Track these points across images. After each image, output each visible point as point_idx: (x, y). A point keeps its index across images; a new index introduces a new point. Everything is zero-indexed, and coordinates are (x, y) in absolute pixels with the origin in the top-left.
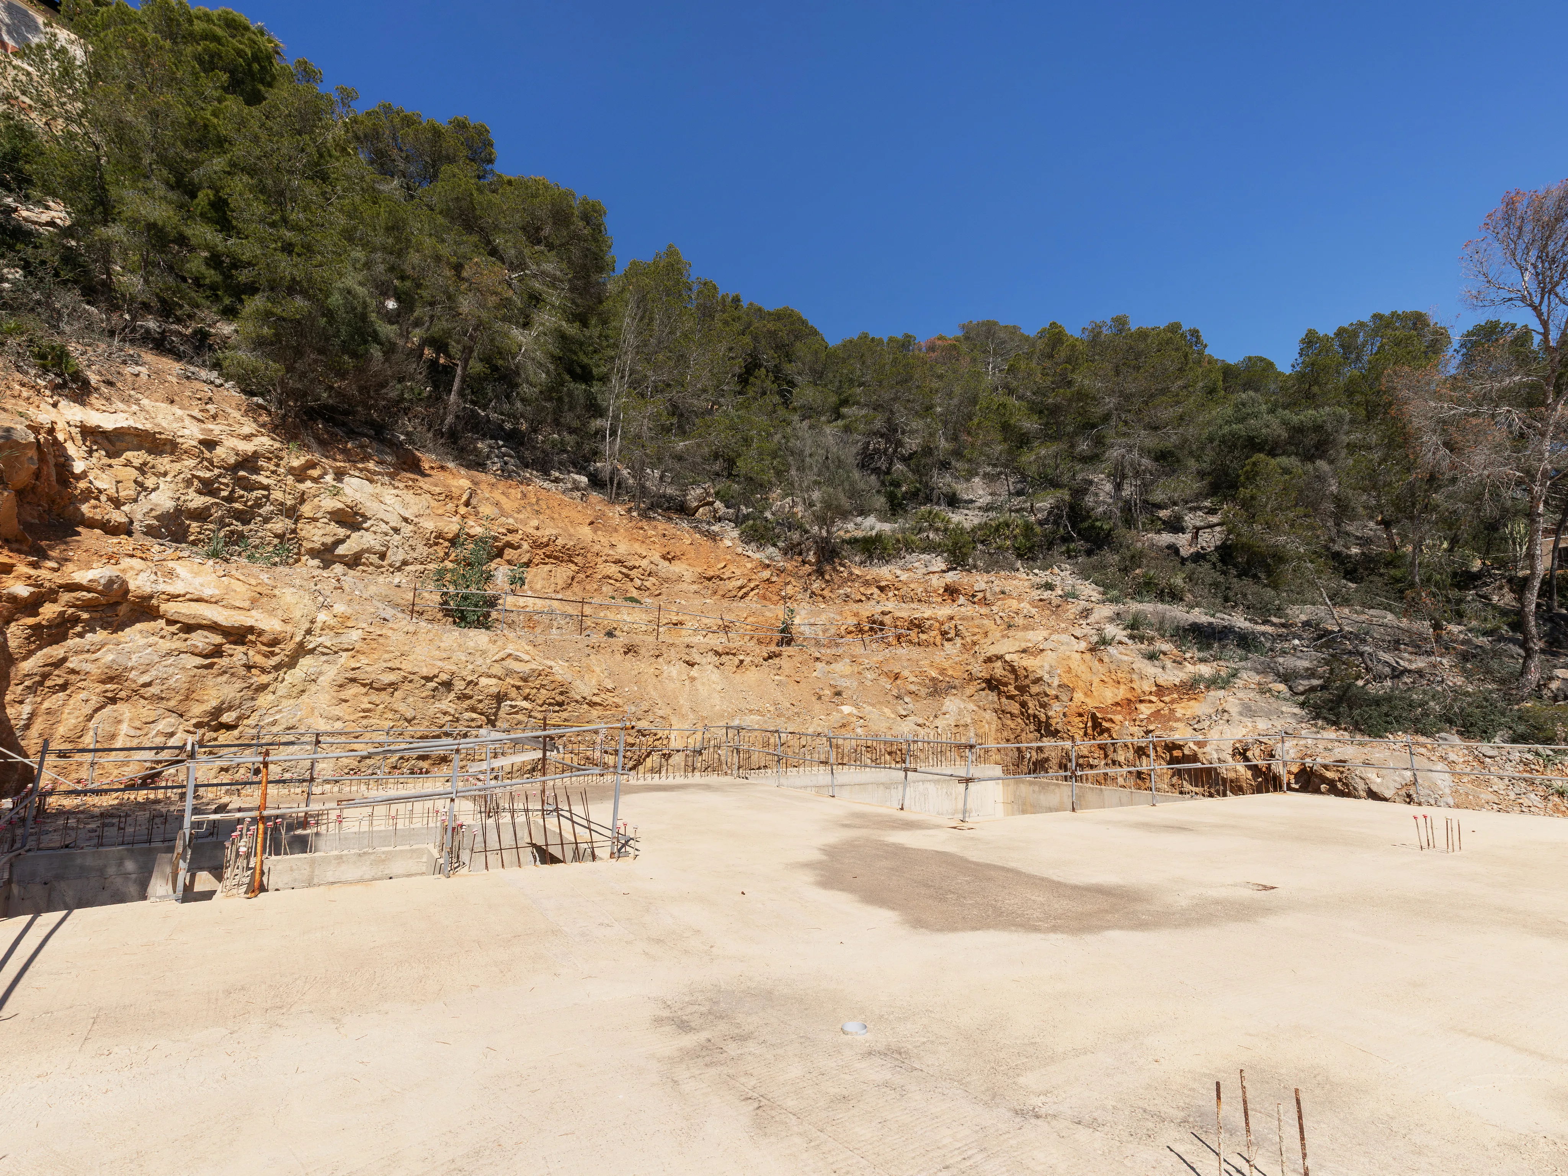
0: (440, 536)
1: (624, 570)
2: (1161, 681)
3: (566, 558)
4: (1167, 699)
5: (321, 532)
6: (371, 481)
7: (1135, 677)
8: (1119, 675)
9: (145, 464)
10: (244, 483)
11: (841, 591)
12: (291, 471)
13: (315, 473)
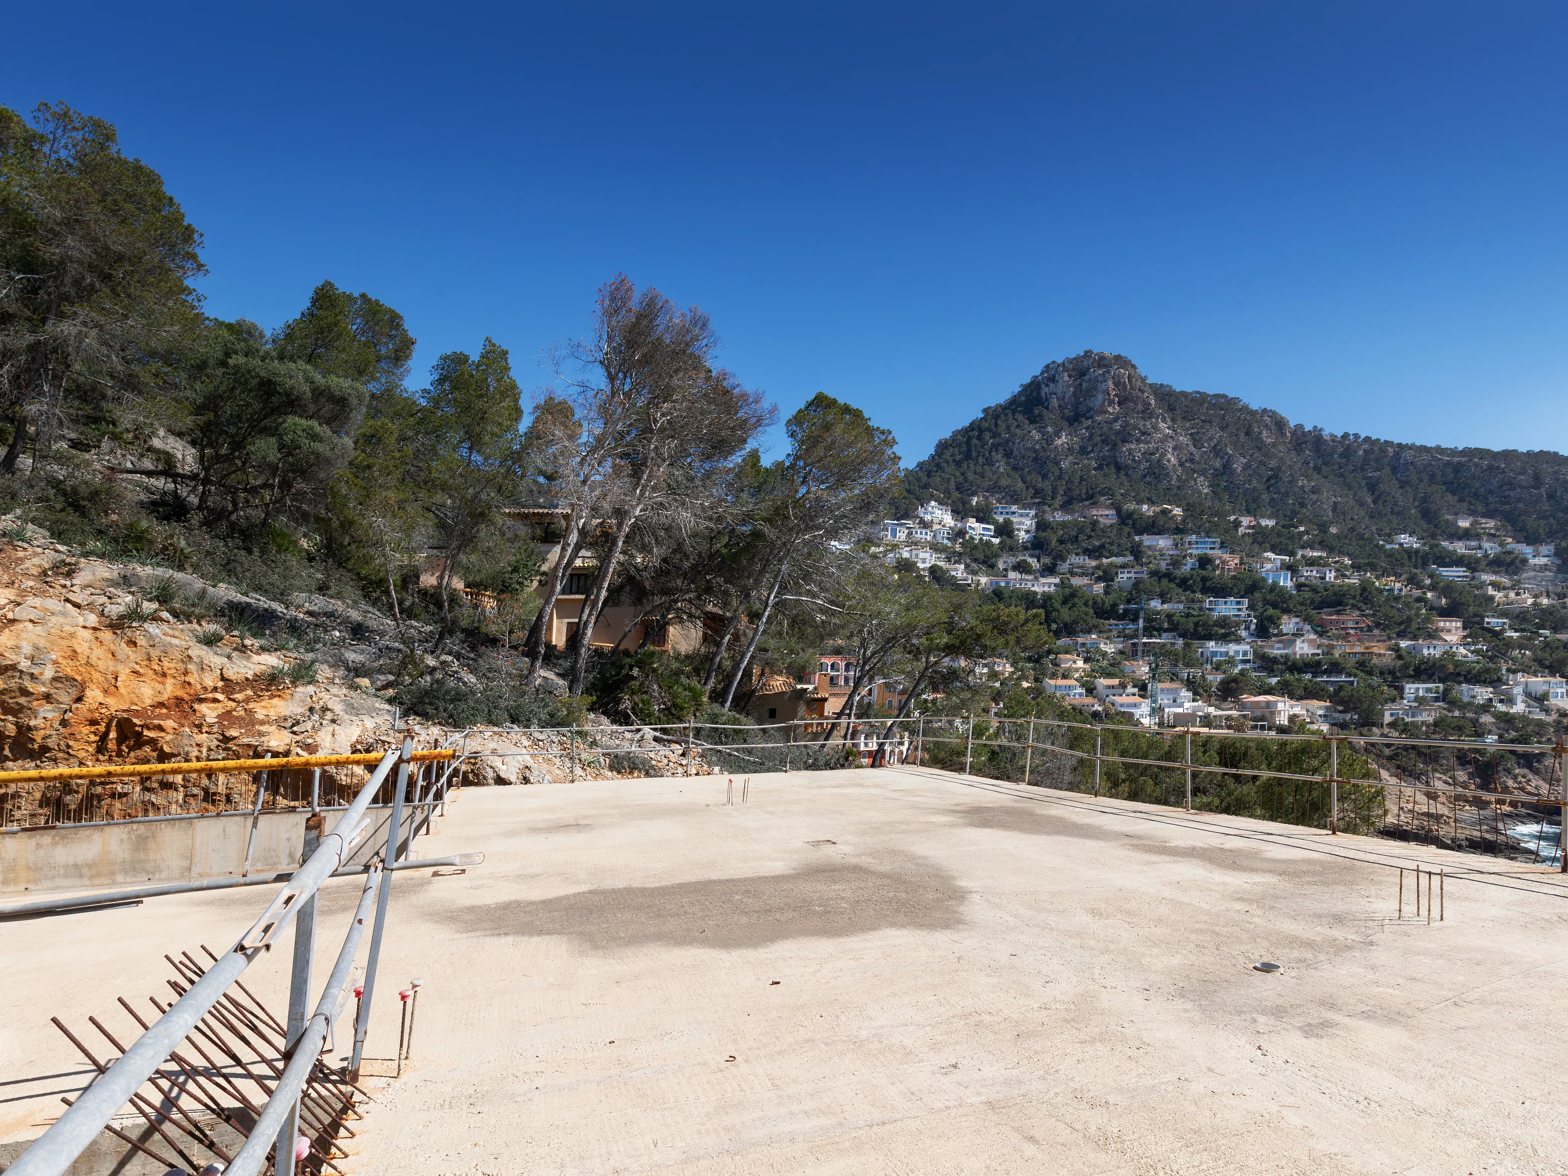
2: (230, 674)
4: (239, 696)
7: (191, 667)
8: (166, 664)
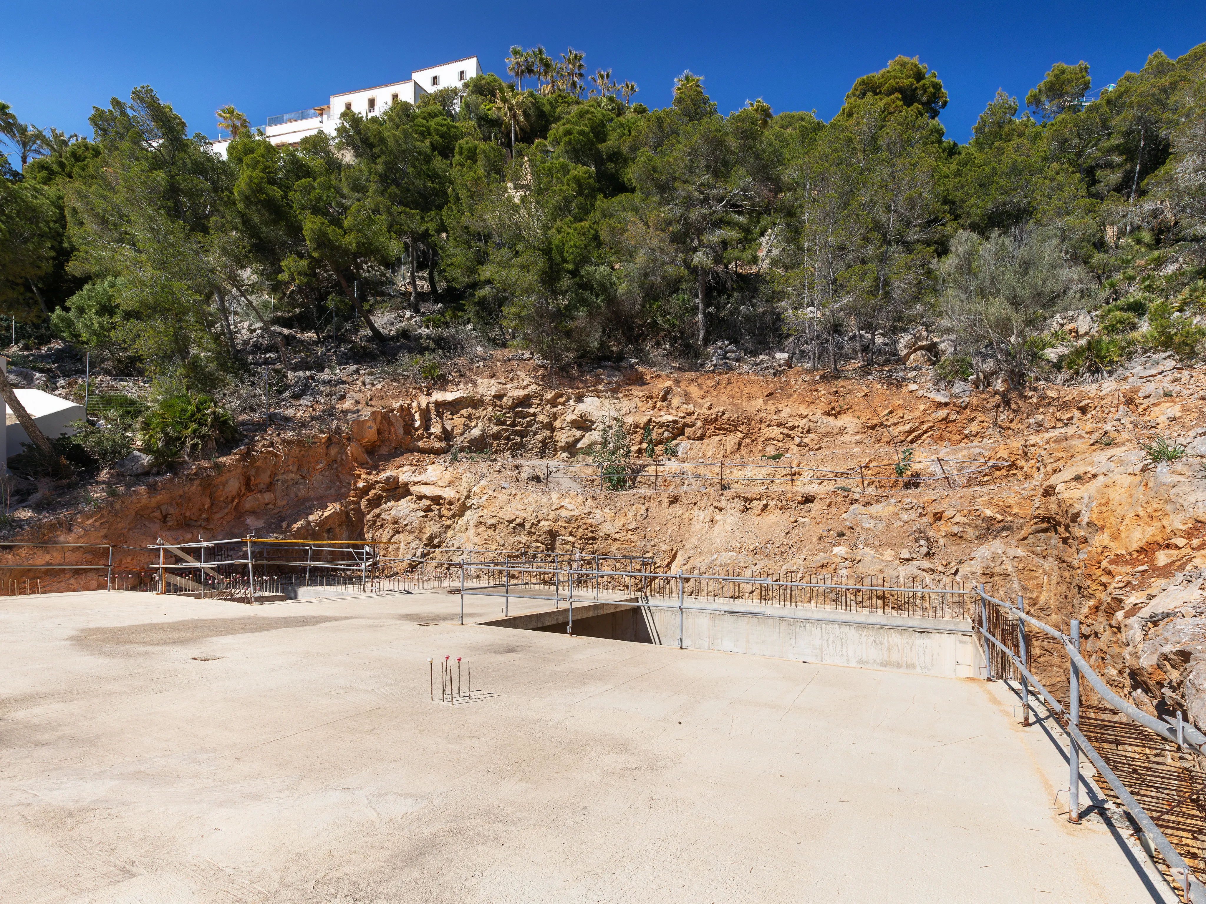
0: (637, 426)
1: (786, 431)
2: (1200, 514)
3: (733, 428)
5: (565, 436)
6: (599, 397)
9: (471, 414)
10: (520, 415)
11: (1031, 420)
12: (548, 401)
13: (561, 400)
